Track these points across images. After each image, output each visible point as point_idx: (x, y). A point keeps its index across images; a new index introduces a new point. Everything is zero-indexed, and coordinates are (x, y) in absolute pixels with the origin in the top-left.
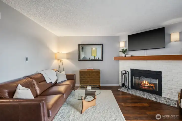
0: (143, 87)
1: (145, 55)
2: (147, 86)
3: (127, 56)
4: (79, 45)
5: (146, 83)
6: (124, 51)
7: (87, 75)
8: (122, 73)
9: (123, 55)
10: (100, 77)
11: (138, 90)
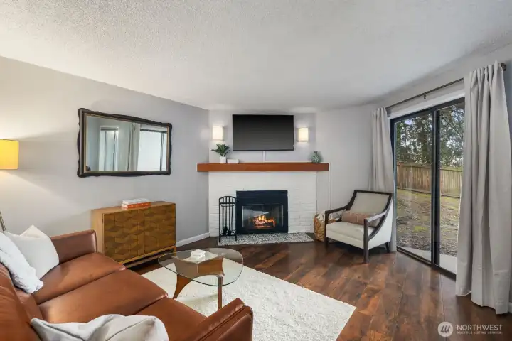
0: (259, 227)
1: (264, 162)
2: (264, 224)
3: (229, 162)
4: (83, 113)
5: (263, 219)
6: (222, 150)
7: (134, 226)
8: (220, 204)
9: (222, 160)
10: (174, 224)
11: (252, 234)
